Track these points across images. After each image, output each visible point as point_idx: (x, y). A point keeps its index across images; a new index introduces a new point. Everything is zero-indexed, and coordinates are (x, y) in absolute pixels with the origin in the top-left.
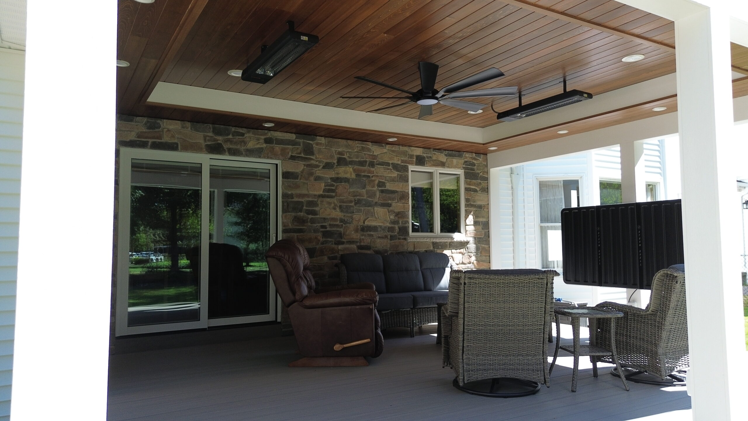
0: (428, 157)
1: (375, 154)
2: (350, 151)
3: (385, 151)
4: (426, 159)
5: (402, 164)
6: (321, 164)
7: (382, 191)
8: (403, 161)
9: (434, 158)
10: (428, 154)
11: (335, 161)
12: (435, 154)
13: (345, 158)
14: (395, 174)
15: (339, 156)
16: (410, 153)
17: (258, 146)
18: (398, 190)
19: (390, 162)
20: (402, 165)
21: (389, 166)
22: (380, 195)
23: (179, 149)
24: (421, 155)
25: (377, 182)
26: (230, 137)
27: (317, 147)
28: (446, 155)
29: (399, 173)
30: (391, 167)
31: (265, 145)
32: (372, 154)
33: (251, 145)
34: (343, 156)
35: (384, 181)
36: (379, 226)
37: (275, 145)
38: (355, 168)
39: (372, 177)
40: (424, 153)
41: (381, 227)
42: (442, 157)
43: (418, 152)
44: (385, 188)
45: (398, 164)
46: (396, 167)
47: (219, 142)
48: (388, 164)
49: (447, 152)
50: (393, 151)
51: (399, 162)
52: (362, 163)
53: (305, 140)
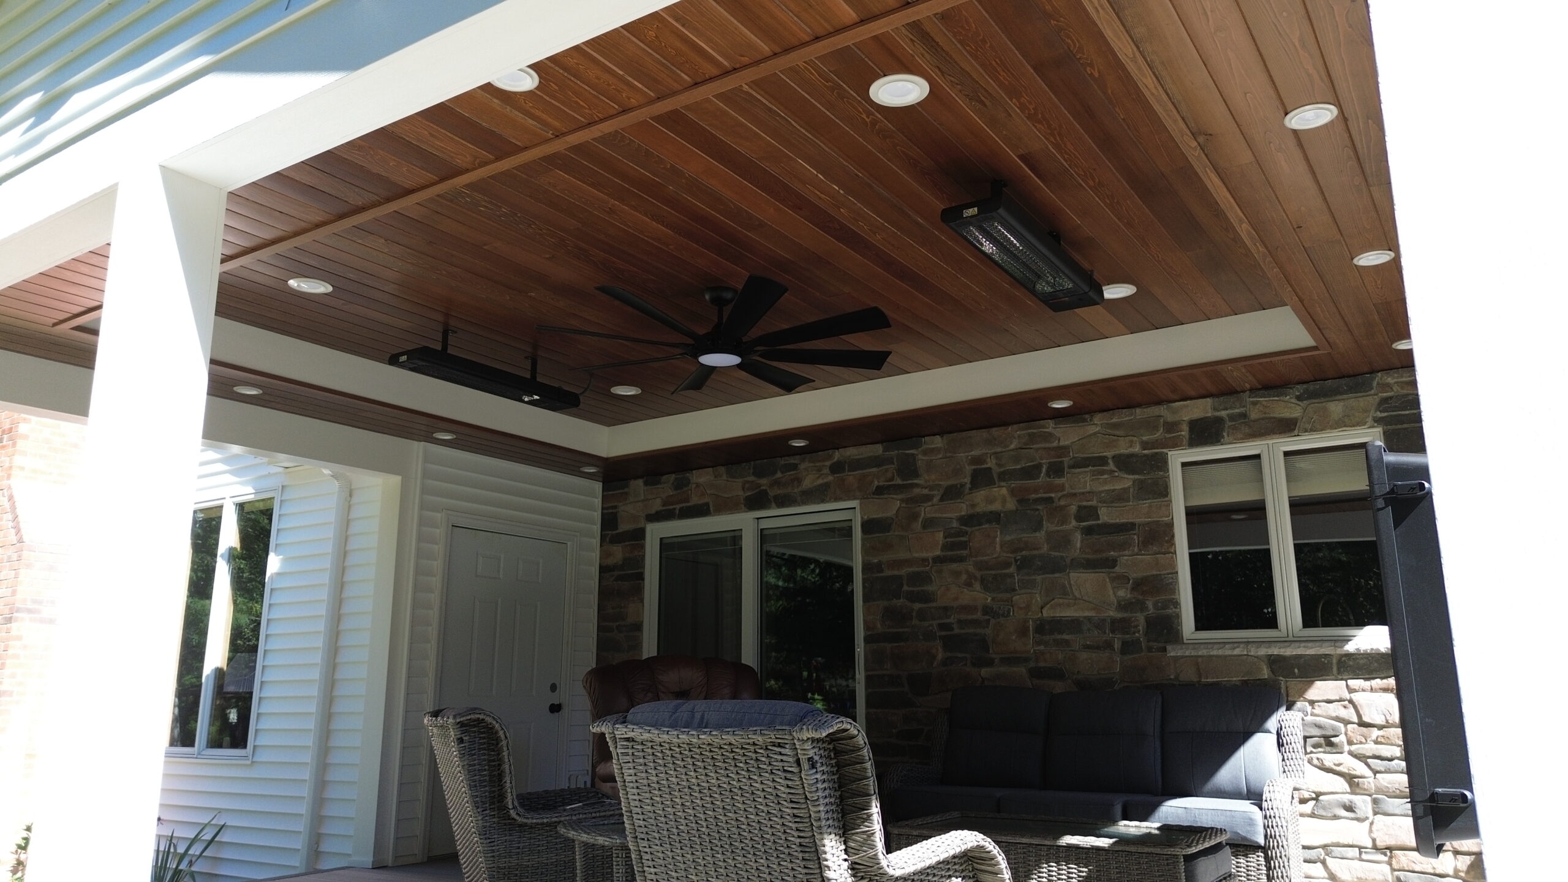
0: (1232, 418)
1: (1062, 443)
2: (999, 450)
3: (1092, 429)
4: (1228, 423)
5: (1146, 452)
6: (935, 492)
7: (1088, 531)
8: (1145, 445)
9: (1254, 415)
10: (1231, 408)
11: (967, 480)
12: (1254, 404)
13: (990, 469)
14: (1126, 481)
15: (973, 467)
16: (1170, 418)
17: (820, 481)
18: (1137, 521)
19: (1109, 454)
20: (1145, 455)
21: (1107, 464)
22: (1082, 541)
23: (712, 512)
24: (1210, 415)
25: (1073, 509)
26: (779, 475)
27: (924, 458)
28: (1299, 398)
29: (1137, 477)
30: (1112, 466)
31: (830, 478)
32: (1055, 444)
33: (809, 481)
34: (983, 466)
35: (1094, 503)
36: (1085, 617)
37: (850, 473)
38: (1013, 485)
39: (1059, 499)
40: (1215, 409)
41: (1089, 619)
42: (1287, 407)
43: (1200, 409)
44: (1098, 522)
45: (1132, 455)
46: (1125, 463)
47: (764, 488)
48: (1102, 461)
49: (1299, 390)
50: (1115, 426)
51: (1137, 449)
52: (1031, 472)
53: (900, 451)
